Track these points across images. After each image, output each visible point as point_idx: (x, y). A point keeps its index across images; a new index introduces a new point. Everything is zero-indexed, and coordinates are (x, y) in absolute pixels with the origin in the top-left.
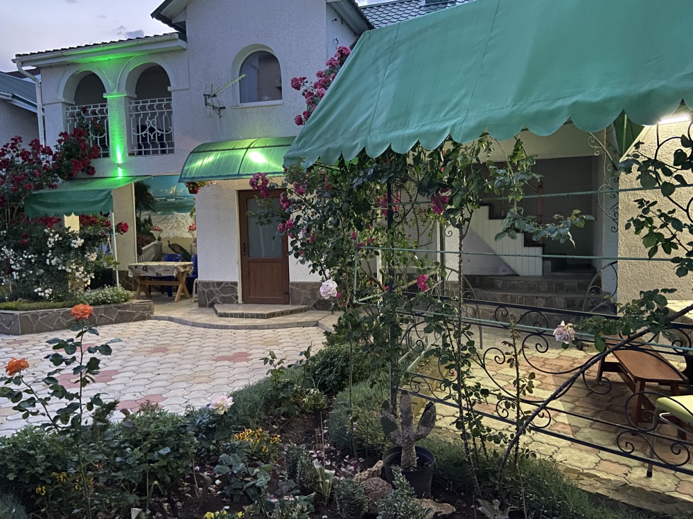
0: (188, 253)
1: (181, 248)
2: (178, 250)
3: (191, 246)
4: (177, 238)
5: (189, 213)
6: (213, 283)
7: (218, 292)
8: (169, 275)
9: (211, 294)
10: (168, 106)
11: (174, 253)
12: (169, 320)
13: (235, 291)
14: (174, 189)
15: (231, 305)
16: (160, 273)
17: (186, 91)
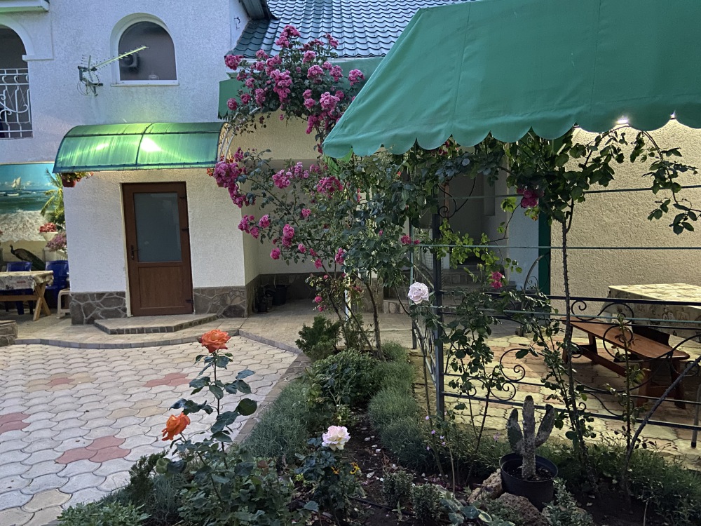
0: (39, 260)
1: (30, 254)
2: (25, 256)
3: (44, 251)
4: (23, 242)
5: (40, 211)
6: (92, 295)
7: (98, 305)
8: (24, 288)
9: (89, 308)
10: (22, 79)
11: (20, 260)
12: (40, 343)
13: (122, 302)
14: (18, 181)
15: (118, 319)
16: (11, 285)
17: (48, 62)
